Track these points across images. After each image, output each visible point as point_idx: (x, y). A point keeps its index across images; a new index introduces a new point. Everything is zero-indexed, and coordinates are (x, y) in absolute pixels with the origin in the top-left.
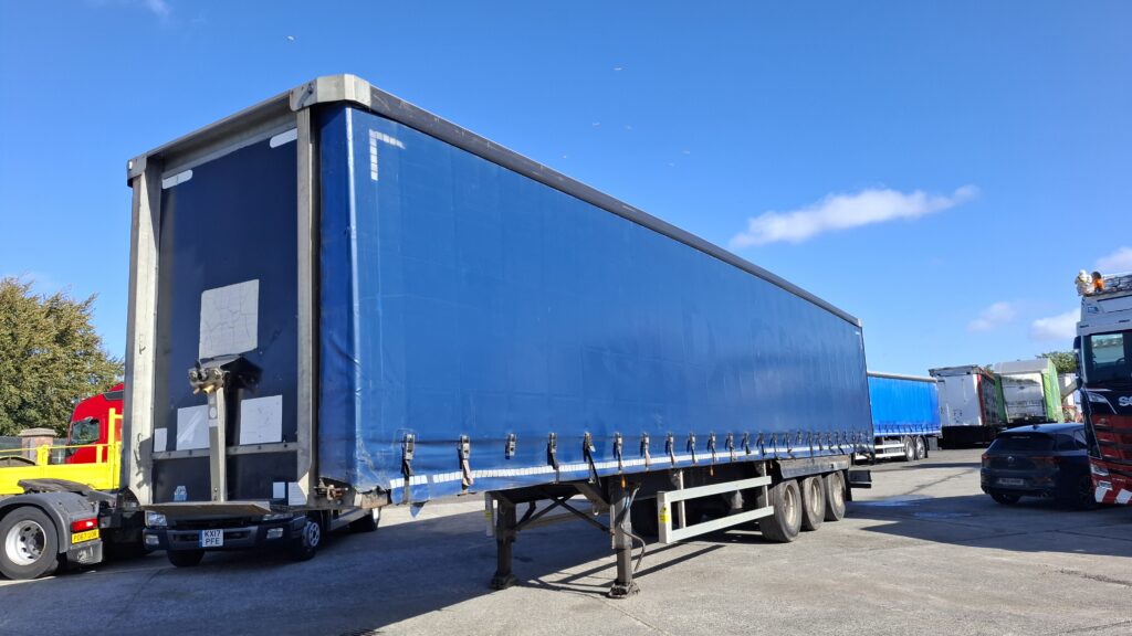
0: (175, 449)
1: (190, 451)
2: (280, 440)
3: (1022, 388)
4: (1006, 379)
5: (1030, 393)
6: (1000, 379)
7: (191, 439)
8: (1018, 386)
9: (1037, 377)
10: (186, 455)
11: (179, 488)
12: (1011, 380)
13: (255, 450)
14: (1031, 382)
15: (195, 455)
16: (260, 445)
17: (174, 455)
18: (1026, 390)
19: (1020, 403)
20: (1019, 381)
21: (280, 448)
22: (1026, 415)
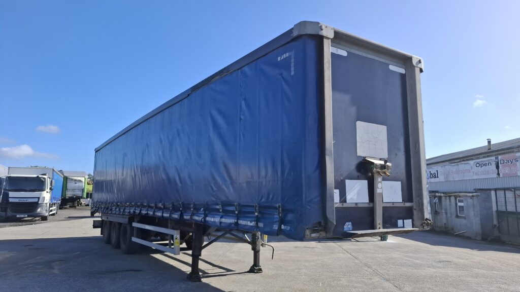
0: (345, 202)
1: (356, 204)
2: (401, 201)
3: (76, 183)
4: (70, 178)
5: (79, 186)
6: (67, 178)
7: (355, 197)
8: (74, 182)
9: (83, 179)
10: (354, 206)
11: (347, 223)
12: (72, 180)
13: (391, 205)
14: (80, 181)
15: (359, 205)
16: (393, 203)
17: (345, 205)
18: (77, 184)
19: (73, 190)
20: (75, 180)
21: (402, 205)
22: (74, 195)
